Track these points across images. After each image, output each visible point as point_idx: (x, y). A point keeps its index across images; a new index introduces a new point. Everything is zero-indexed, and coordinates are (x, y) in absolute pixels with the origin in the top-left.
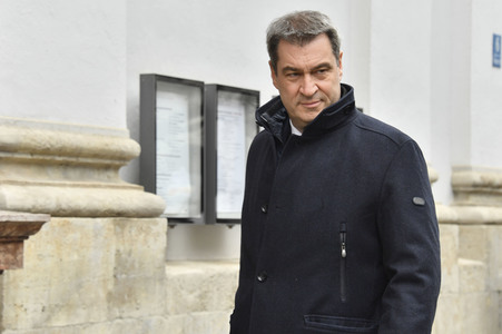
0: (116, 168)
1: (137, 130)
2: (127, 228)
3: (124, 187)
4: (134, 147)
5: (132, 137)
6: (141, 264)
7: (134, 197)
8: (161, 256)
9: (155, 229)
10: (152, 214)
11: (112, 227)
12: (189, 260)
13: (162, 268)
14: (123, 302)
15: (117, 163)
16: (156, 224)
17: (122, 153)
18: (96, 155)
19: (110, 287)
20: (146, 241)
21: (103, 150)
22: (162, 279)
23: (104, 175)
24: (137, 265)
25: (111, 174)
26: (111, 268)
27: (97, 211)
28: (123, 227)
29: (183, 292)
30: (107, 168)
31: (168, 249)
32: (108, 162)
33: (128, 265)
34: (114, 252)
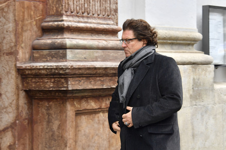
0: (193, 45)
1: (201, 29)
2: (197, 69)
3: (196, 53)
4: (199, 36)
5: (199, 32)
6: (204, 83)
7: (200, 57)
8: (212, 80)
9: (209, 69)
10: (208, 63)
11: (191, 69)
12: (224, 82)
13: (212, 85)
14: (197, 99)
15: (193, 42)
16: (209, 67)
17: (195, 38)
18: (184, 40)
19: (191, 93)
20: (205, 74)
21: (187, 38)
22: (213, 90)
23: (188, 48)
24: (202, 84)
25: (190, 47)
26: (191, 85)
27: (185, 62)
28: (196, 69)
29: (222, 95)
30: (189, 45)
31: (215, 77)
32: (189, 42)
33: (198, 84)
34: (192, 78)
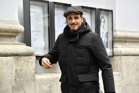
0: (15, 37)
1: (23, 21)
2: (20, 60)
3: (18, 44)
4: (21, 28)
5: (20, 24)
6: (26, 74)
7: (23, 48)
8: (33, 71)
9: (31, 60)
10: (30, 55)
11: (14, 60)
12: (44, 72)
13: (34, 76)
14: (19, 90)
15: (15, 34)
16: (31, 58)
17: (17, 30)
18: (6, 31)
19: (13, 84)
20: (27, 65)
21: (9, 29)
22: (34, 80)
23: (10, 39)
24: (24, 75)
25: (13, 39)
26: (14, 77)
27: (7, 54)
28: (18, 60)
29: (43, 85)
30: (11, 36)
31: (36, 68)
32: (11, 34)
33: (20, 75)
34: (14, 70)
